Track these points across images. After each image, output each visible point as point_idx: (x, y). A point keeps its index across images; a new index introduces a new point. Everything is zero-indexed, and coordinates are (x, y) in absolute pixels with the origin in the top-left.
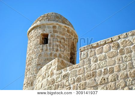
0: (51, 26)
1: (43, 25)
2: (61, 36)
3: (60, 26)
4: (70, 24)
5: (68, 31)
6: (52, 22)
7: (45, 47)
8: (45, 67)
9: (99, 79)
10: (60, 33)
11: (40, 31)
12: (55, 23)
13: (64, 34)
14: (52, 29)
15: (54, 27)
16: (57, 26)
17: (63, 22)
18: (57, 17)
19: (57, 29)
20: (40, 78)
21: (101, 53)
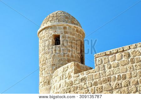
0: (62, 27)
2: (71, 36)
3: (70, 27)
4: (78, 24)
5: (77, 31)
6: (62, 23)
10: (71, 33)
11: (52, 32)
12: (65, 24)
13: (73, 35)
14: (63, 30)
15: (65, 28)
16: (67, 27)
17: (73, 23)
19: (67, 30)
21: (114, 60)
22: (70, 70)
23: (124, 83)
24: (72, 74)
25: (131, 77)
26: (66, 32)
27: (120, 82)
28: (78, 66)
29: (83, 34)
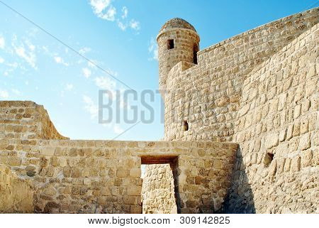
0: (175, 32)
1: (169, 32)
2: (184, 39)
3: (182, 31)
4: (192, 27)
5: (190, 34)
6: (175, 29)
7: (172, 51)
8: (173, 69)
9: (211, 76)
10: (183, 37)
11: (166, 38)
12: (177, 29)
13: (186, 38)
14: (176, 35)
15: (177, 33)
16: (180, 31)
17: (185, 27)
18: (180, 23)
19: (180, 34)
20: (171, 78)
21: (213, 55)
22: (179, 69)
23: (219, 73)
24: (181, 72)
25: (225, 69)
26: (178, 37)
27: (216, 73)
28: (186, 64)
29: (197, 38)
